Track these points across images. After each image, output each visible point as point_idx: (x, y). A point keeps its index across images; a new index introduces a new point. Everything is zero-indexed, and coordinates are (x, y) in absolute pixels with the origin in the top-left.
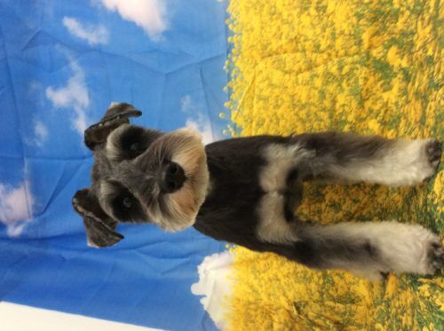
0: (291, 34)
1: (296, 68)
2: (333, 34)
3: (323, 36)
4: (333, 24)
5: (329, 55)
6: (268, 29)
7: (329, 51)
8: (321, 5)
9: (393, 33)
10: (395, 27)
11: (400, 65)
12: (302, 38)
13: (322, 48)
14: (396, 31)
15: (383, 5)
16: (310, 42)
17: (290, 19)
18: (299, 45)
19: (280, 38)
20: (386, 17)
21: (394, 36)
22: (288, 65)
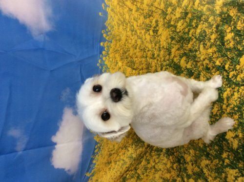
0: (142, 46)
1: (140, 67)
2: (160, 48)
3: (156, 49)
4: (160, 41)
5: (158, 60)
6: (130, 41)
7: (158, 58)
8: (156, 29)
9: (186, 50)
10: (187, 47)
11: (186, 67)
12: (147, 49)
13: (155, 56)
14: (187, 49)
15: (185, 34)
16: (151, 52)
17: (141, 36)
18: (145, 53)
19: (136, 48)
20: (184, 41)
21: (186, 51)
22: (136, 65)
